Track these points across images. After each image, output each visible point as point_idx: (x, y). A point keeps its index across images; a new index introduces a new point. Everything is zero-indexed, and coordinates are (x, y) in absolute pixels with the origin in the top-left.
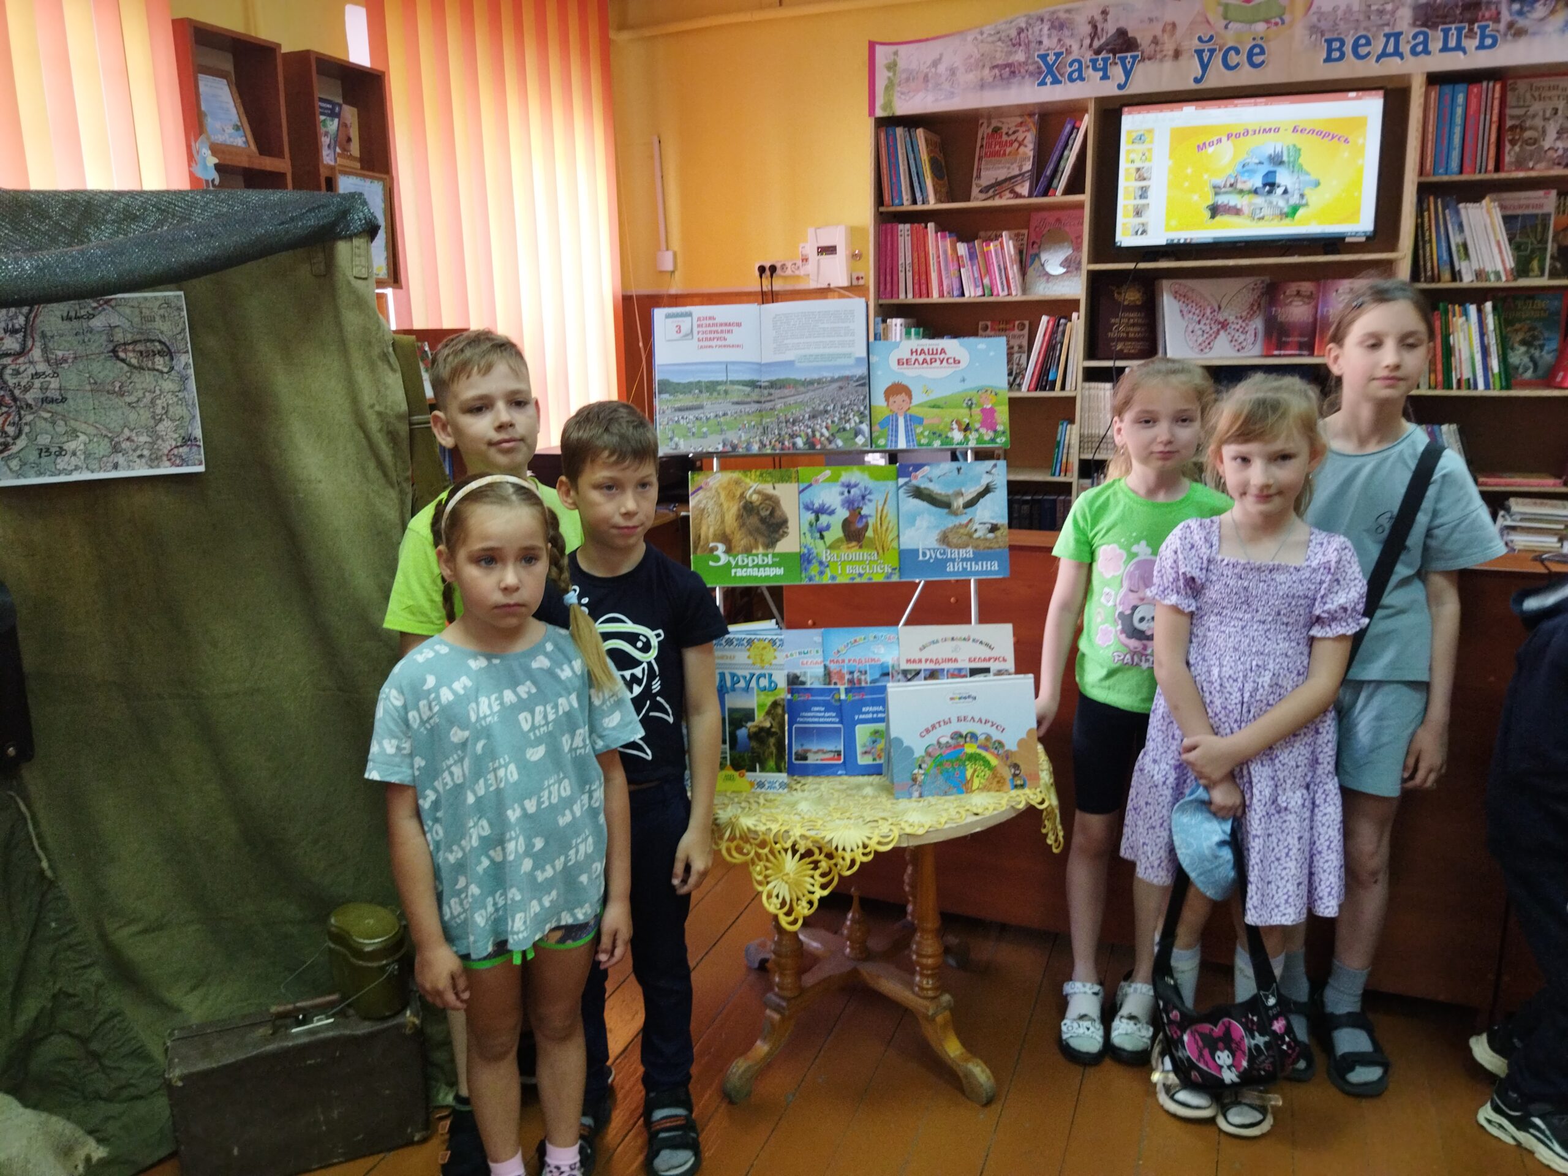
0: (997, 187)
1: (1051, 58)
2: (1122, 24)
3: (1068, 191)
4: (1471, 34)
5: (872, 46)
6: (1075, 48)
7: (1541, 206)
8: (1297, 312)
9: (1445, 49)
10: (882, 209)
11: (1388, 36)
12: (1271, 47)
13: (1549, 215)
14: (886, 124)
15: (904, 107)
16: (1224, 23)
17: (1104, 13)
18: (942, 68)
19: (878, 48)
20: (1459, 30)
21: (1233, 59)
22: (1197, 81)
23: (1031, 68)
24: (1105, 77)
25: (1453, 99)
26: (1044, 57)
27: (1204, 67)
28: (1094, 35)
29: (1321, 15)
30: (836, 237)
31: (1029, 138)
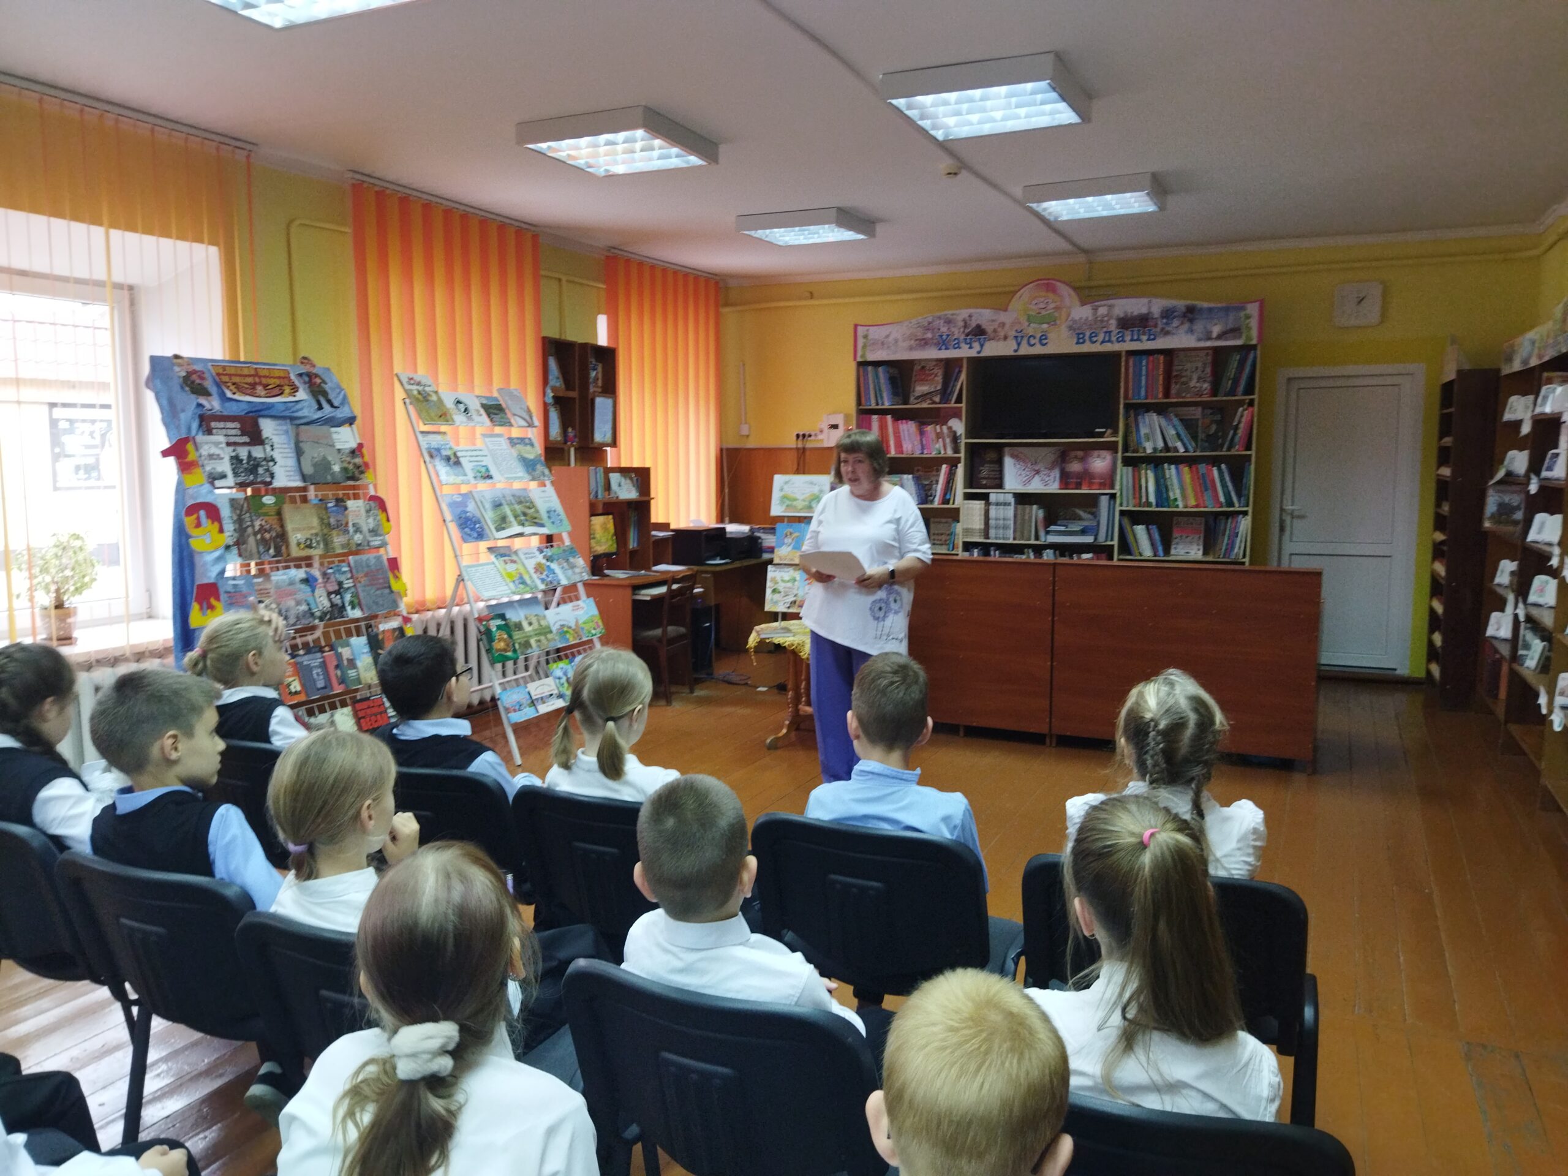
0: (923, 397)
1: (944, 337)
2: (978, 322)
3: (956, 403)
4: (1144, 334)
5: (856, 326)
6: (956, 332)
7: (1194, 415)
8: (1075, 467)
9: (1132, 340)
10: (861, 407)
11: (1106, 332)
12: (1051, 336)
13: (1197, 420)
14: (863, 365)
15: (872, 357)
16: (1027, 324)
17: (970, 316)
18: (891, 339)
19: (860, 329)
20: (1139, 331)
21: (1032, 341)
22: (1016, 351)
23: (935, 341)
24: (971, 348)
25: (1141, 363)
26: (941, 336)
27: (1019, 344)
28: (965, 327)
29: (1074, 321)
30: (839, 420)
31: (940, 373)
